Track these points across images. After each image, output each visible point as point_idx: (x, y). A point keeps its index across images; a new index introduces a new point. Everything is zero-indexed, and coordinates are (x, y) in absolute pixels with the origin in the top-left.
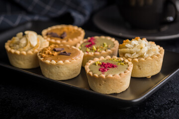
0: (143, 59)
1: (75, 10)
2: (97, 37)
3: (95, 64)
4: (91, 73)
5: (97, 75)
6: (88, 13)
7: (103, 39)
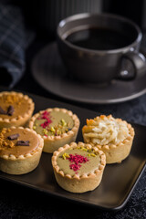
0: (114, 146)
1: (7, 59)
2: (50, 110)
3: (62, 157)
4: (62, 173)
5: (70, 176)
6: (22, 62)
7: (58, 113)
